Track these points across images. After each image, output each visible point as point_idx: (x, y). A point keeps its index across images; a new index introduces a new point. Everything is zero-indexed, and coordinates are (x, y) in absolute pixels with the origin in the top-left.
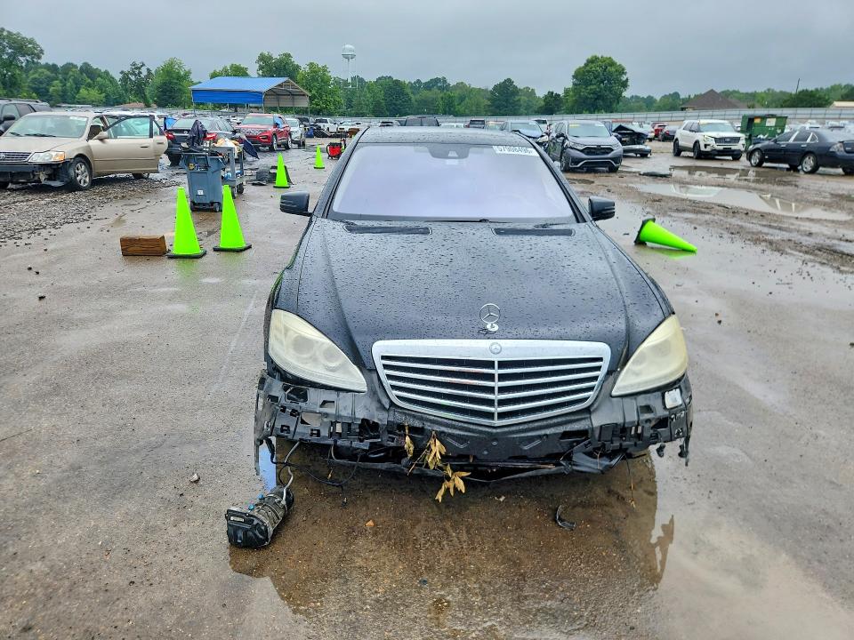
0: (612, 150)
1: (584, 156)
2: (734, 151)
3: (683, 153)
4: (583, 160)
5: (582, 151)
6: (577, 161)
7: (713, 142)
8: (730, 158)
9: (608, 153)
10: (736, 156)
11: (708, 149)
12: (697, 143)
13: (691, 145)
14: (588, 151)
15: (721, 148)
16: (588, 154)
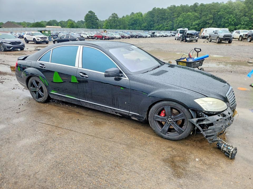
0: (21, 43)
1: (11, 45)
2: (47, 41)
3: (29, 42)
4: (12, 47)
5: (10, 44)
6: (9, 47)
7: (40, 39)
8: (45, 43)
9: (20, 44)
10: (47, 43)
11: (39, 41)
12: (34, 39)
13: (32, 40)
14: (12, 43)
15: (43, 40)
16: (12, 44)
